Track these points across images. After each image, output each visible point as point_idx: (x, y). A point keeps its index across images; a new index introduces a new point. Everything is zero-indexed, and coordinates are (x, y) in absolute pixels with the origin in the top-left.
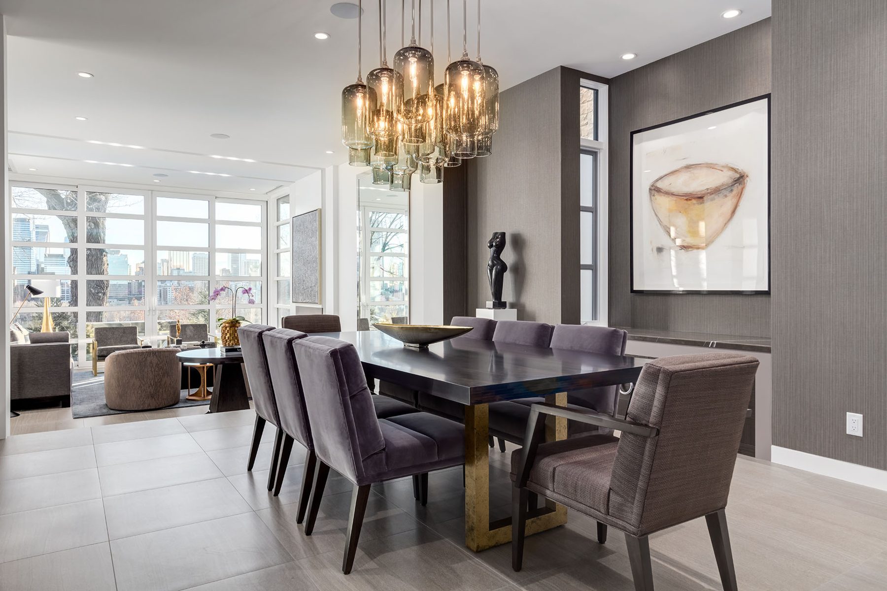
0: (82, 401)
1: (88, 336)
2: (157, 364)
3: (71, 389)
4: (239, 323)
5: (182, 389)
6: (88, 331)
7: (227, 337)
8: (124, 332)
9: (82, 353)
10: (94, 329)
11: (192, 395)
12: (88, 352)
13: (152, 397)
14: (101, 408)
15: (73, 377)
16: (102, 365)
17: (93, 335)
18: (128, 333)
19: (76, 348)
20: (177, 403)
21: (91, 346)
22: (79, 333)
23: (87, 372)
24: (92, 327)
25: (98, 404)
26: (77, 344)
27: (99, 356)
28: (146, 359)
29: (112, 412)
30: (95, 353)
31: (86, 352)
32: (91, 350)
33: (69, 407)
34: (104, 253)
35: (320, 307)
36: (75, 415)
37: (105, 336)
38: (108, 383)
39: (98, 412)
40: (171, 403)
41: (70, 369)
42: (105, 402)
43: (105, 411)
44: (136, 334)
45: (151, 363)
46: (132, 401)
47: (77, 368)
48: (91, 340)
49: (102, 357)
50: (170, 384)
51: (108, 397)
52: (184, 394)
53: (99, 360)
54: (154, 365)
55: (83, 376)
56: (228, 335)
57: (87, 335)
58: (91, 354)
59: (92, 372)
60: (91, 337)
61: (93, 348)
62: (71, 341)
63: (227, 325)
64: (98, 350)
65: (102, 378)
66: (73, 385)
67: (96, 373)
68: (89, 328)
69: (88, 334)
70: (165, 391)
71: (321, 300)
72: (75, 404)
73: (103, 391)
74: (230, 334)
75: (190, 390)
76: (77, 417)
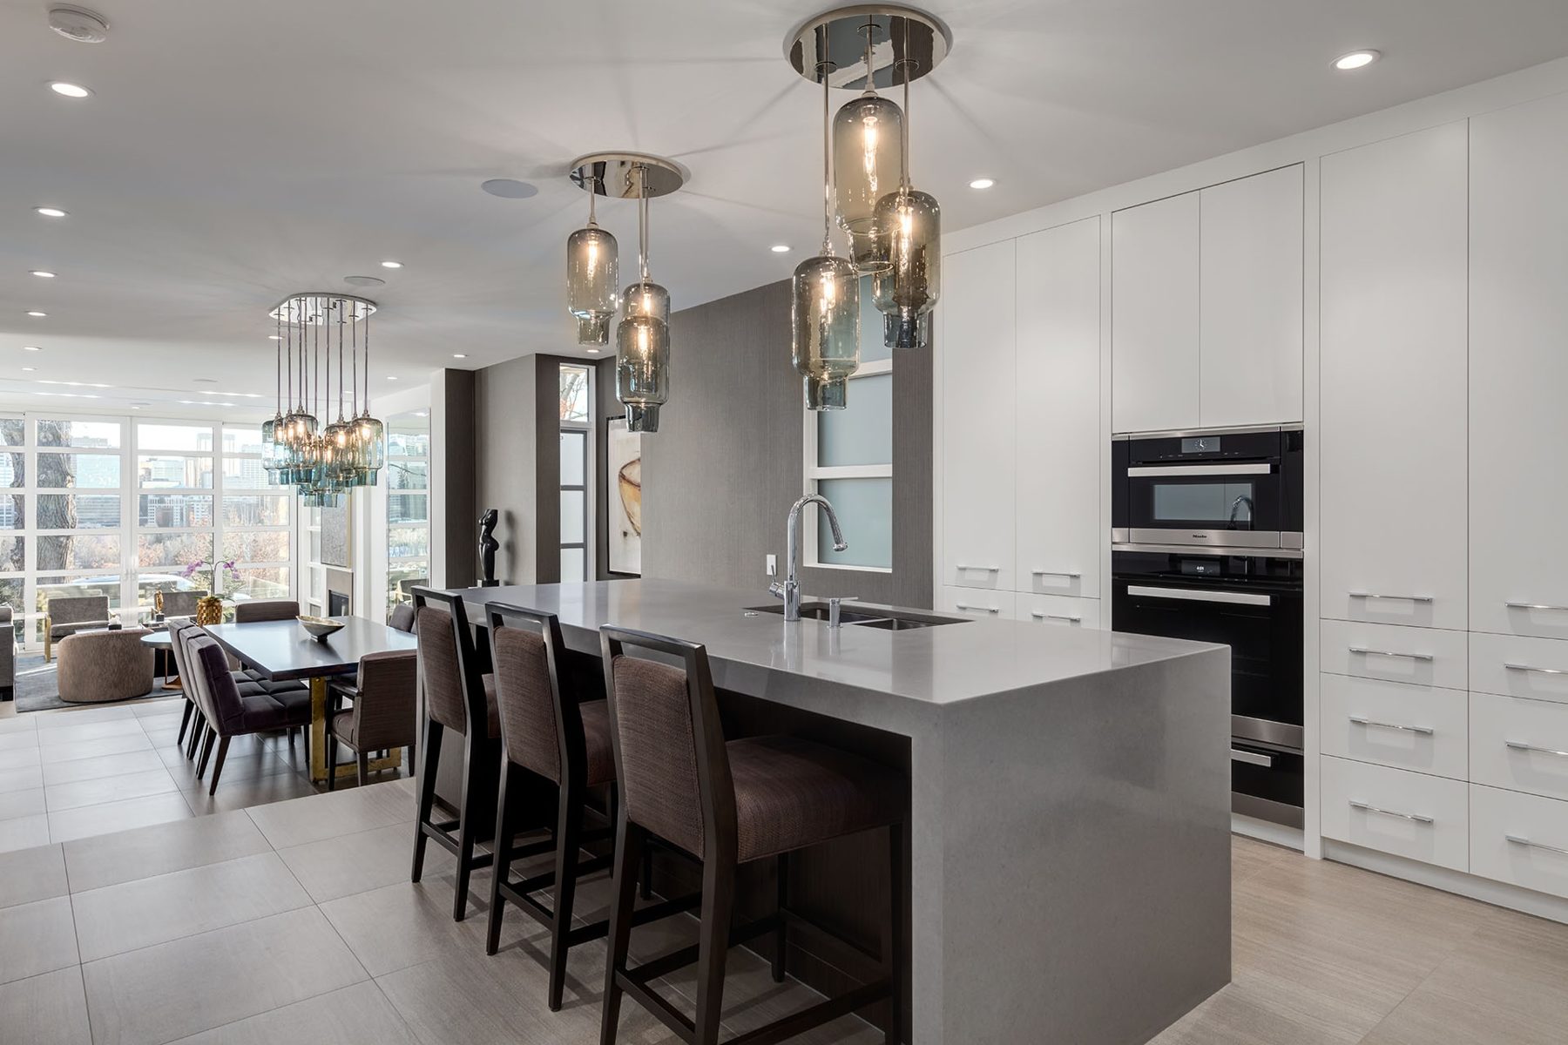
0: (28, 694)
1: (39, 609)
2: (122, 649)
3: (15, 679)
4: (218, 602)
5: (155, 677)
6: (39, 602)
7: (203, 617)
8: (90, 605)
9: (30, 633)
10: (47, 600)
11: (169, 684)
12: (39, 630)
13: (116, 686)
14: (52, 700)
15: (17, 665)
16: (56, 648)
17: (45, 607)
18: (95, 606)
19: (20, 626)
20: (148, 693)
21: (43, 622)
22: (26, 605)
23: (37, 657)
24: (45, 598)
25: (50, 696)
26: (24, 621)
27: (53, 637)
28: (108, 643)
29: (66, 704)
30: (49, 632)
31: (36, 630)
32: (43, 628)
33: (12, 699)
34: (69, 478)
35: (350, 571)
36: (20, 708)
37: (61, 609)
38: (61, 672)
39: (48, 704)
40: (141, 693)
41: (12, 656)
42: (58, 694)
43: (56, 703)
44: (107, 607)
45: (114, 646)
46: (90, 692)
47: (23, 651)
48: (44, 615)
49: (56, 637)
50: (139, 671)
51: (61, 687)
52: (158, 682)
53: (53, 642)
54: (118, 650)
55: (32, 661)
56: (205, 616)
57: (37, 608)
58: (43, 633)
59: (44, 657)
60: (44, 610)
61: (46, 626)
62: (15, 617)
63: (203, 604)
64: (53, 629)
65: (54, 666)
66: (17, 674)
67: (48, 658)
68: (41, 598)
69: (39, 606)
70: (132, 679)
71: (350, 564)
72: (19, 696)
73: (56, 682)
74: (207, 615)
75: (168, 678)
76: (21, 711)
